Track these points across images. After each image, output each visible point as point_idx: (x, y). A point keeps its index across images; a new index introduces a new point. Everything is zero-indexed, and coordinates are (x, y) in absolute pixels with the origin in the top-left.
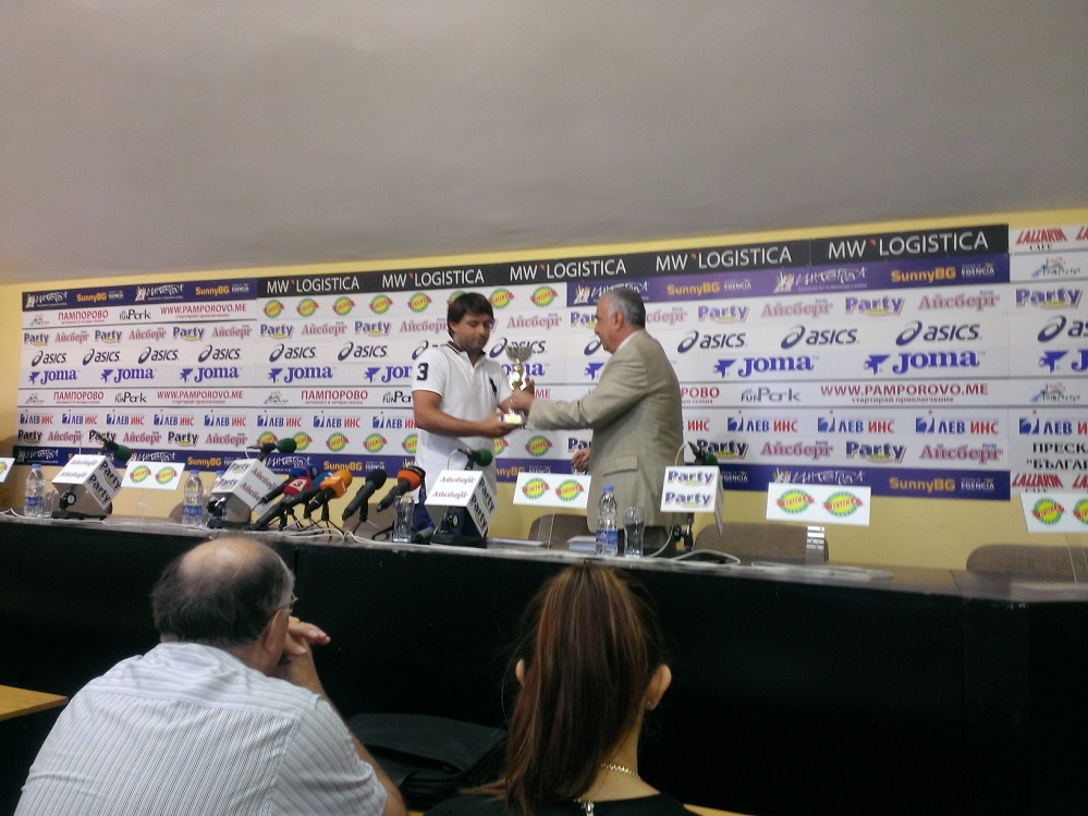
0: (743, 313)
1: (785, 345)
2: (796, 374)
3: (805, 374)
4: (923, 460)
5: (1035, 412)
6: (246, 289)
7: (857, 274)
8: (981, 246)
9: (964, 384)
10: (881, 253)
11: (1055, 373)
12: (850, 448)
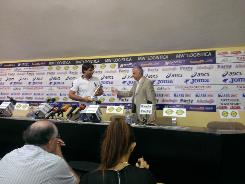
0: (158, 70)
1: (167, 77)
2: (169, 84)
3: (171, 84)
4: (197, 103)
5: (222, 92)
6: (44, 64)
7: (183, 61)
8: (210, 55)
9: (206, 86)
10: (188, 57)
11: (226, 84)
12: (181, 100)
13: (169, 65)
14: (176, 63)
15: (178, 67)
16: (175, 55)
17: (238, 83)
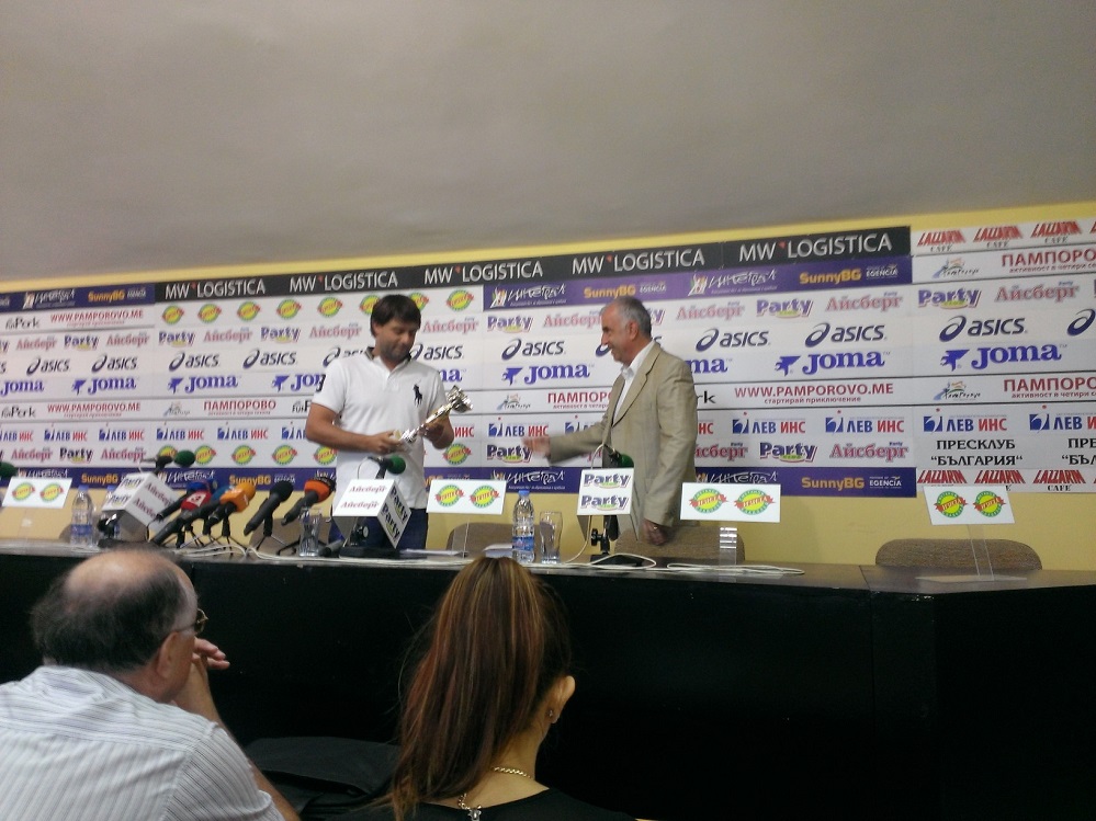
0: (659, 316)
1: (700, 347)
2: (711, 376)
3: (719, 376)
4: (832, 459)
5: (938, 410)
6: (143, 293)
7: (767, 276)
8: (884, 248)
9: (870, 384)
10: (790, 255)
11: (956, 371)
12: (764, 448)
13: (708, 293)
14: (738, 286)
15: (750, 302)
16: (733, 247)
17: (1009, 366)
